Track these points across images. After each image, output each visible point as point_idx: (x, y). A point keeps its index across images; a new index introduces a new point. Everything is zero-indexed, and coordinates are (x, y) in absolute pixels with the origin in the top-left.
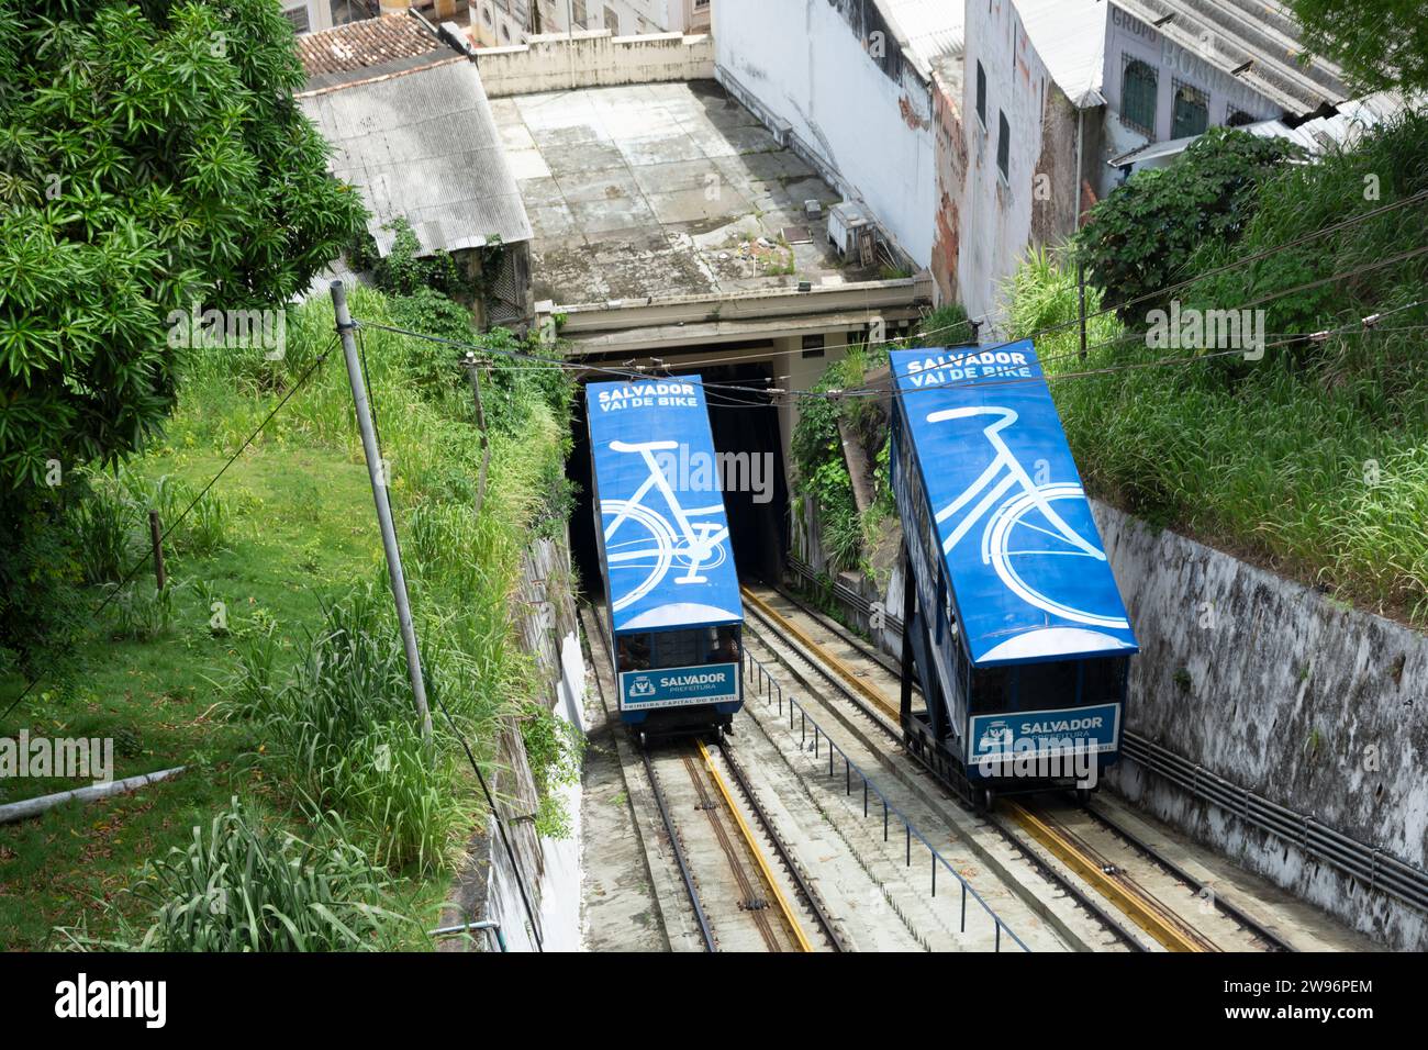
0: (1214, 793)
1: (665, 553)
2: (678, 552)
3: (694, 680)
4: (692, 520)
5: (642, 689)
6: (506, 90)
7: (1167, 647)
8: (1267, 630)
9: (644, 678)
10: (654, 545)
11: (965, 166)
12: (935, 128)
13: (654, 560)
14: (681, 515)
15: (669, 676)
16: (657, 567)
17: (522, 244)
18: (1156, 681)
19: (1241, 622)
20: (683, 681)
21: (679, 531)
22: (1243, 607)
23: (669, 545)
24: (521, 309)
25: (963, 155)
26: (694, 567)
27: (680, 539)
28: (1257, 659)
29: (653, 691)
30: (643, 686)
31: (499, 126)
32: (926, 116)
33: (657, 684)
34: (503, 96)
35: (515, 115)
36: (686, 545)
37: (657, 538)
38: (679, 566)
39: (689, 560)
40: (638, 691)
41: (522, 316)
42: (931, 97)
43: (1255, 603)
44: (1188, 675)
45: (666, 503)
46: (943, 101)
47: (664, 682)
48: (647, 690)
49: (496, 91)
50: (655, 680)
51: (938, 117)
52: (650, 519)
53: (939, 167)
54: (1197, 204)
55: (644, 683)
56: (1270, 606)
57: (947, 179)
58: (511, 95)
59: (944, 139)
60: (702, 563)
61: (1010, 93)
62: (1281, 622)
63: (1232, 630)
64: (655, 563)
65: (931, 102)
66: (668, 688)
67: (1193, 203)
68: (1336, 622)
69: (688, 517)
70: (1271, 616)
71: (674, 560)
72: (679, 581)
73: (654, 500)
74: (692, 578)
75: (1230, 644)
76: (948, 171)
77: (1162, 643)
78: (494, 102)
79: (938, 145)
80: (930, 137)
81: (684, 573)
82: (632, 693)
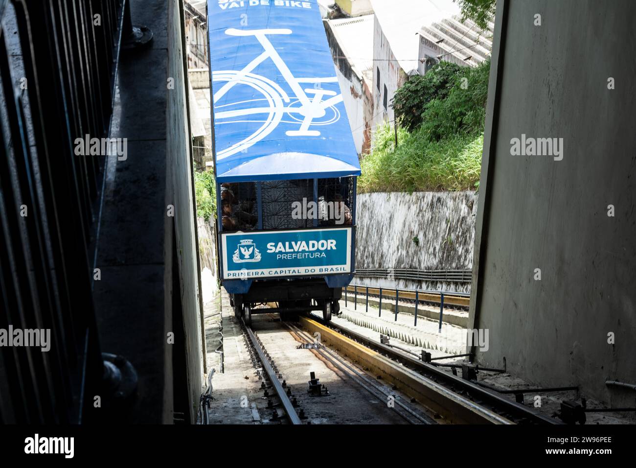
0: (411, 275)
1: (276, 111)
2: (289, 110)
3: (301, 246)
4: (304, 86)
5: (247, 254)
6: (200, 86)
7: (412, 233)
8: (439, 212)
9: (248, 242)
10: (266, 104)
11: (373, 110)
12: (363, 97)
13: (264, 116)
14: (294, 82)
15: (276, 240)
16: (267, 122)
17: (202, 137)
18: (409, 247)
19: (433, 213)
20: (291, 247)
21: (291, 93)
22: (433, 207)
23: (280, 104)
24: (200, 163)
25: (373, 105)
26: (306, 123)
27: (292, 100)
28: (436, 223)
29: (258, 257)
30: (247, 250)
31: (197, 99)
32: (360, 93)
33: (263, 250)
34: (198, 88)
35: (203, 96)
36: (299, 105)
37: (268, 98)
38: (290, 121)
39: (302, 118)
40: (242, 256)
41: (200, 167)
42: (362, 85)
43: (437, 204)
44: (418, 239)
45: (278, 72)
46: (366, 86)
47: (271, 248)
48: (252, 256)
49: (196, 86)
50: (261, 244)
51: (364, 93)
52: (262, 84)
53: (365, 113)
54: (433, 85)
55: (248, 247)
56: (440, 203)
57: (367, 117)
58: (202, 88)
59: (366, 101)
60: (314, 120)
61: (387, 76)
62: (443, 207)
63: (430, 217)
64: (266, 119)
65: (362, 87)
66: (275, 254)
67: (432, 85)
68: (457, 199)
69: (301, 84)
70: (441, 206)
71: (285, 116)
72: (290, 133)
73: (268, 69)
74: (304, 131)
75: (430, 222)
76: (368, 113)
77: (411, 232)
78: (195, 90)
79: (364, 104)
80: (361, 102)
81: (297, 128)
82: (236, 259)
